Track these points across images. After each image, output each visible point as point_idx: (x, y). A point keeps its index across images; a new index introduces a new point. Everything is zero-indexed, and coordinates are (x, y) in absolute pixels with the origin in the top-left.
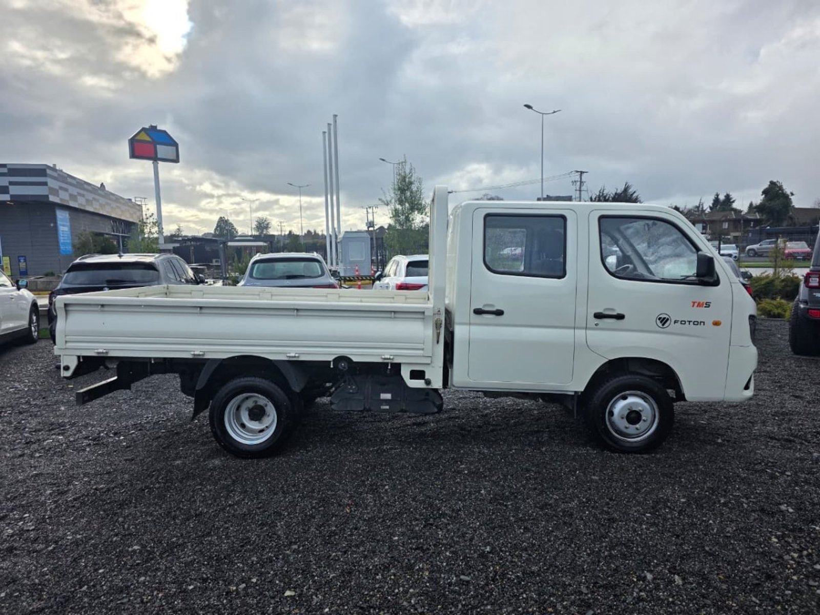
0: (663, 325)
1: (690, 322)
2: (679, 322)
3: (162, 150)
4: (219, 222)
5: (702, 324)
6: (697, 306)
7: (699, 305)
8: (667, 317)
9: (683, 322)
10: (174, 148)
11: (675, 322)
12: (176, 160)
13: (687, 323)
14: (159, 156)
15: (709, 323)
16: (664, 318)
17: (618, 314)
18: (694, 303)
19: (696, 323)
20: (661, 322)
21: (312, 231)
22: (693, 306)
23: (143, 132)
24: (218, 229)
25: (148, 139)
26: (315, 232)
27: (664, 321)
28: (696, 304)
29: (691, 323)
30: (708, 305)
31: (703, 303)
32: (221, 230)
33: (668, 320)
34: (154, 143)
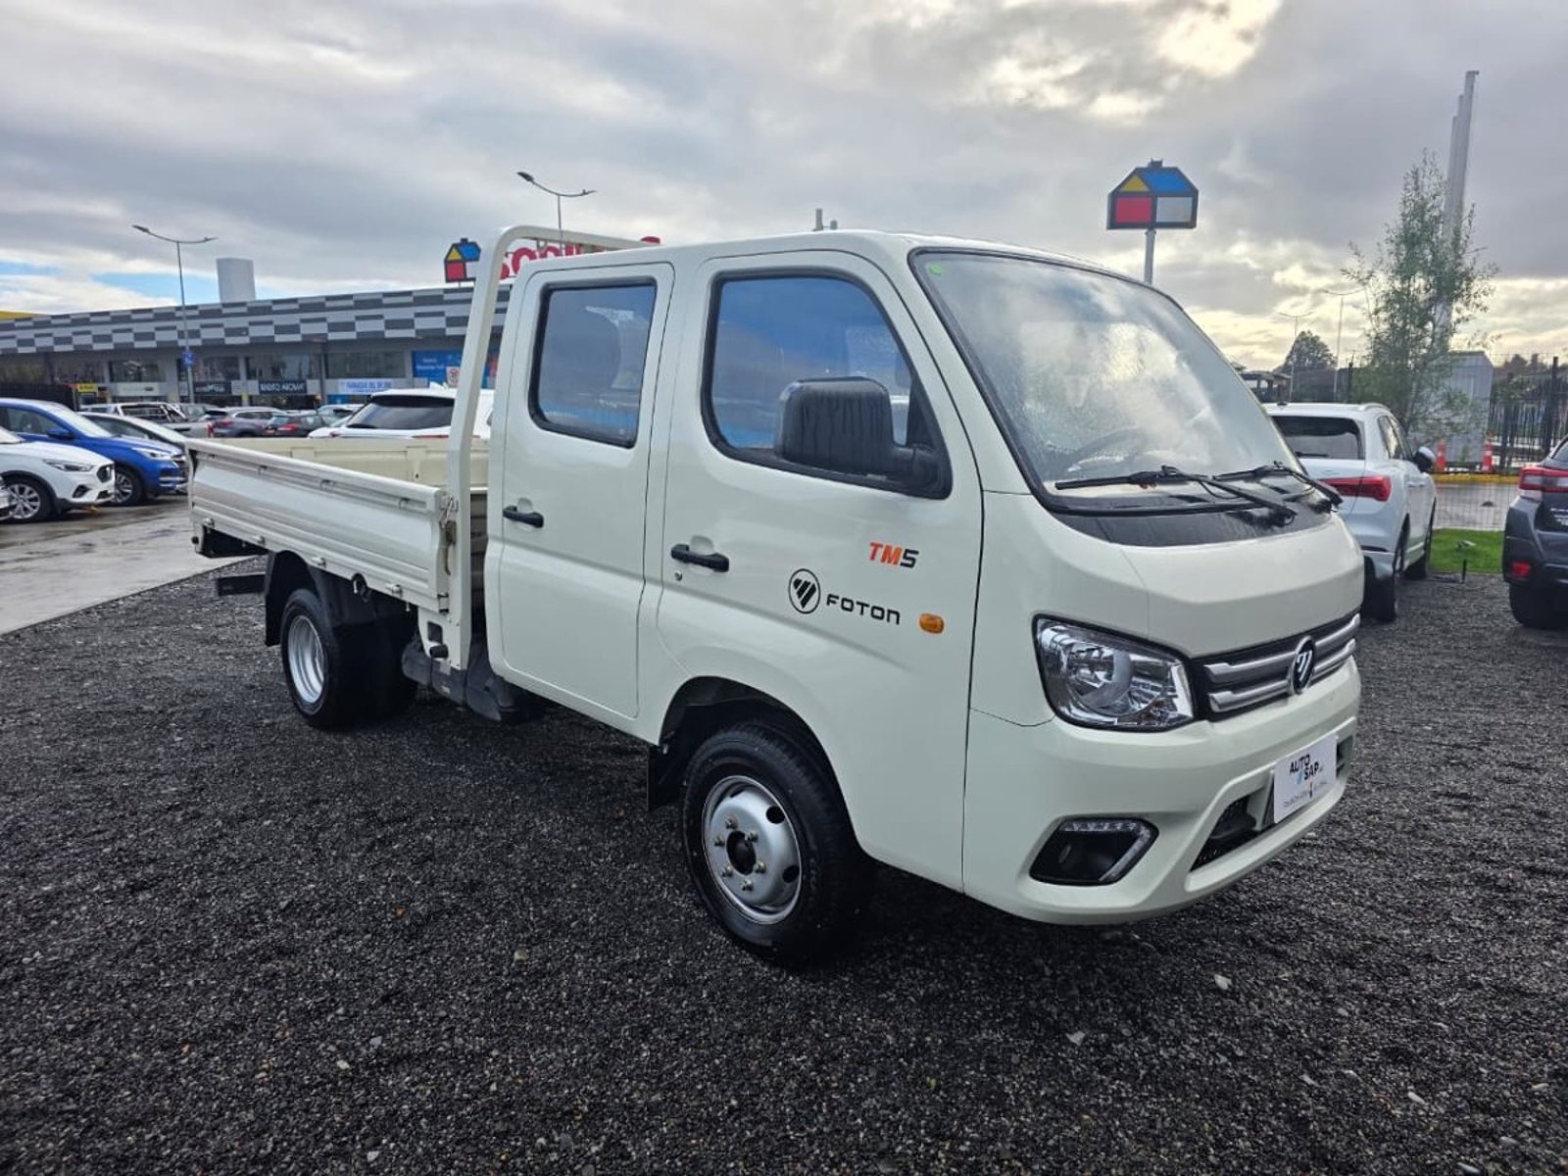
0: (804, 603)
1: (863, 605)
2: (839, 601)
3: (1166, 207)
4: (1297, 342)
5: (893, 617)
6: (883, 560)
7: (889, 556)
8: (812, 581)
9: (848, 605)
10: (1190, 200)
11: (831, 599)
12: (1190, 224)
13: (858, 608)
14: (1159, 219)
15: (911, 619)
16: (807, 584)
17: (716, 555)
18: (876, 546)
19: (880, 614)
20: (800, 594)
21: (1527, 357)
22: (873, 557)
23: (1136, 179)
24: (1295, 356)
25: (1144, 188)
26: (1535, 357)
27: (805, 591)
28: (880, 552)
29: (867, 610)
30: (909, 559)
31: (898, 550)
32: (1298, 358)
33: (813, 590)
34: (1152, 197)
